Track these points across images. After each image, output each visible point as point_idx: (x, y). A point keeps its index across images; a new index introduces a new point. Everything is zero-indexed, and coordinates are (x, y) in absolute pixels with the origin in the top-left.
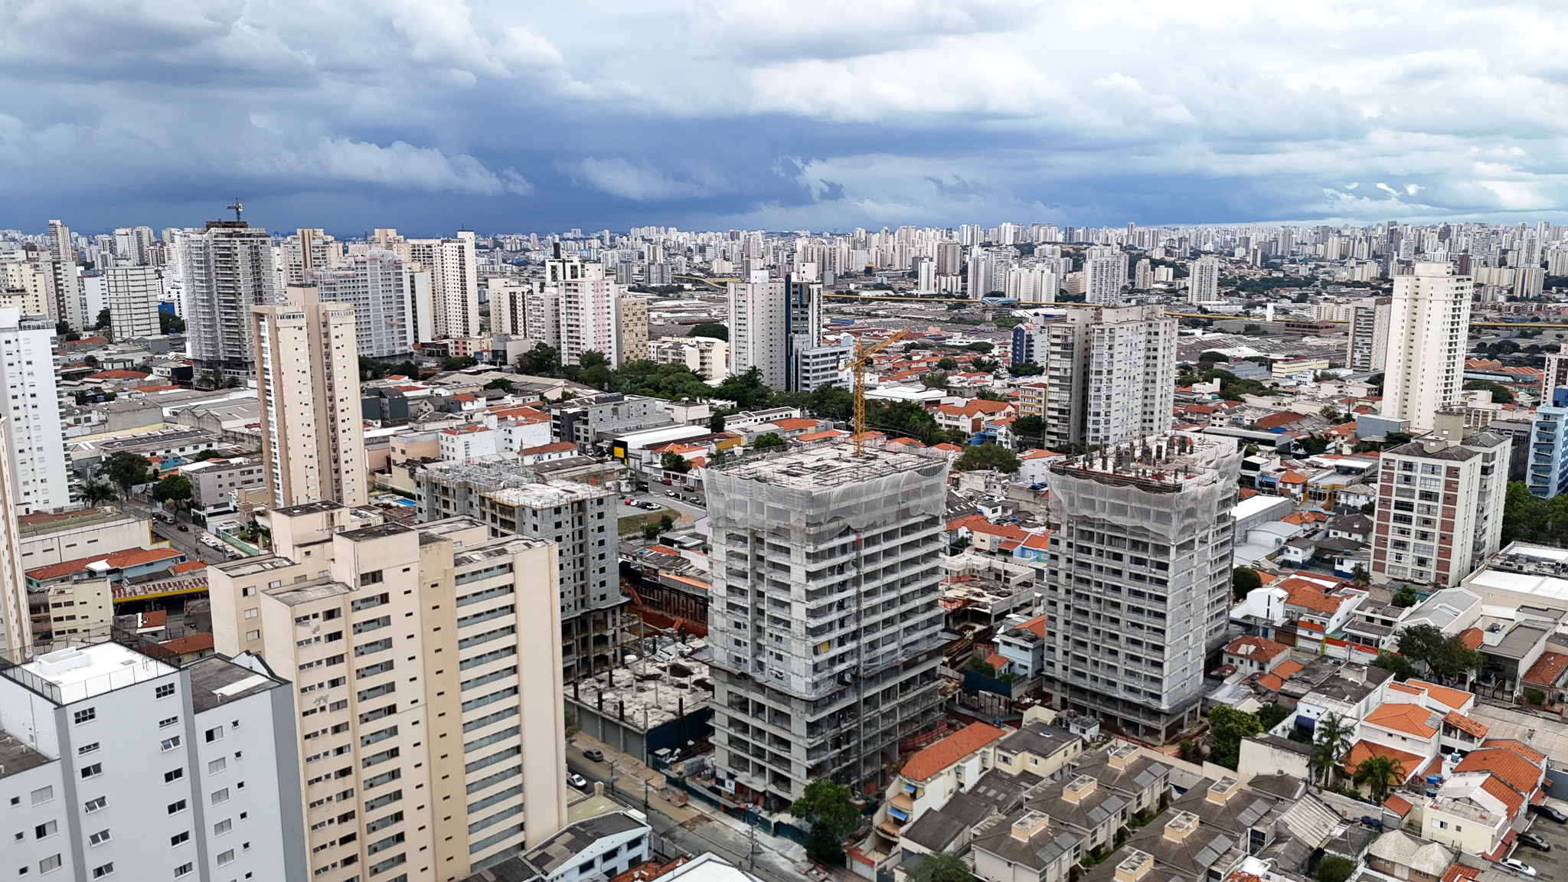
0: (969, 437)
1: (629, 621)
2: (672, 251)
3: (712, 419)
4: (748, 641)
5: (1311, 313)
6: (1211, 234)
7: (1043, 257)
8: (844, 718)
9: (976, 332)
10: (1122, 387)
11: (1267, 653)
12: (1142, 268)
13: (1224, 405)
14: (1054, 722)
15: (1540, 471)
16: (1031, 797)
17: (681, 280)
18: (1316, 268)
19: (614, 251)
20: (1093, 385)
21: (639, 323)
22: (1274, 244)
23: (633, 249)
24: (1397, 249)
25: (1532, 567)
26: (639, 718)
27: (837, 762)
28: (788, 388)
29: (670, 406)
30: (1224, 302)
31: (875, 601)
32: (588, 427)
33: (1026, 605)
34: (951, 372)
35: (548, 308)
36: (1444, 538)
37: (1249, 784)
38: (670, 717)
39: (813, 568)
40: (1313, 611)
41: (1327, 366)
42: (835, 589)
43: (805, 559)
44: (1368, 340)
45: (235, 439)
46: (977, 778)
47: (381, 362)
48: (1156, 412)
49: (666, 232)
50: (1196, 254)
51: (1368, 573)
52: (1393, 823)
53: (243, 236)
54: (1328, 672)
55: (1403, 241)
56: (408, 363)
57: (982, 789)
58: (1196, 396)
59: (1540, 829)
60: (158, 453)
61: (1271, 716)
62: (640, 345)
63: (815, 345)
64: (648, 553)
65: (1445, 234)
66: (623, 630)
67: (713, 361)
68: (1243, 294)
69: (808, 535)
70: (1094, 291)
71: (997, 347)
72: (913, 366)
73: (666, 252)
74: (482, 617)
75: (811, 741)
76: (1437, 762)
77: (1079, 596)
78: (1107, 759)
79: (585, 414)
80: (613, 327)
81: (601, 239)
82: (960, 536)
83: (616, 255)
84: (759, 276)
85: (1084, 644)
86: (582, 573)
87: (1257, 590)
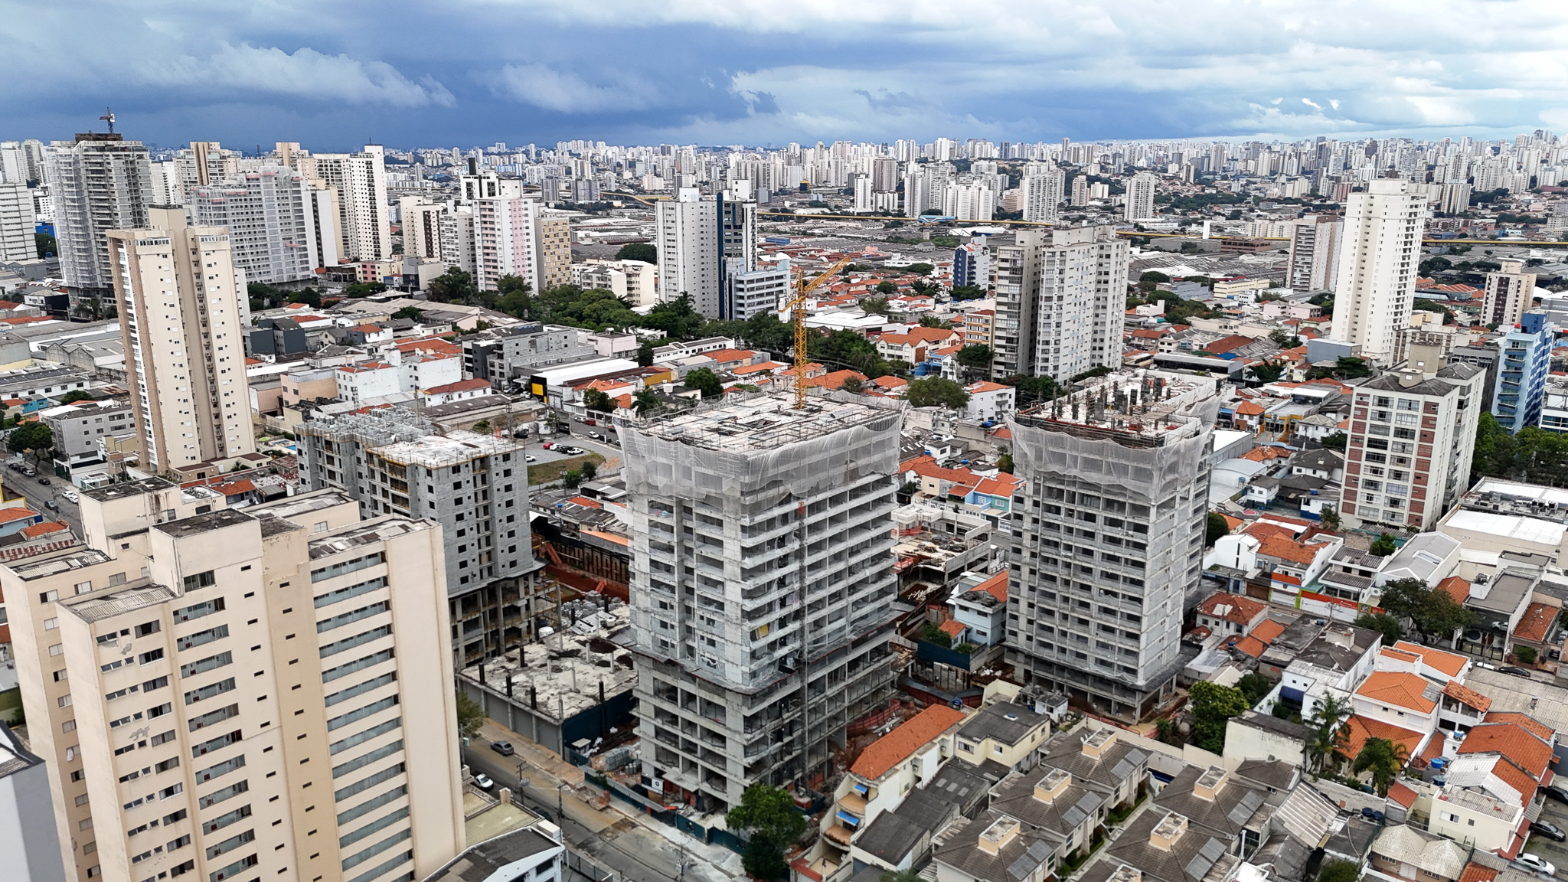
0: (913, 367)
1: (545, 588)
2: (601, 166)
3: (639, 350)
4: (676, 624)
5: (1246, 231)
6: (1143, 150)
7: (980, 174)
8: (786, 706)
9: (914, 252)
10: (1072, 314)
11: (1245, 614)
12: (1078, 185)
13: (1172, 330)
14: (1018, 700)
15: (1507, 401)
16: (997, 795)
17: (610, 197)
18: (1247, 185)
19: (540, 166)
20: (1042, 312)
21: (562, 245)
22: (1206, 160)
23: (559, 164)
24: (1326, 164)
25: (1506, 507)
26: (553, 704)
27: (778, 757)
28: (722, 316)
29: (594, 338)
30: (1160, 220)
31: (821, 574)
32: (503, 362)
33: (982, 560)
34: (891, 296)
35: (462, 228)
36: (1418, 478)
37: (1238, 772)
38: (589, 703)
39: (749, 543)
40: (1287, 562)
41: (1268, 286)
42: (775, 565)
43: (740, 533)
44: (1308, 259)
45: (111, 377)
46: (936, 769)
47: (280, 289)
48: (1107, 340)
49: (595, 146)
50: (1130, 171)
51: (1336, 514)
52: (1398, 816)
53: (116, 149)
54: (1312, 634)
55: (1332, 157)
56: (309, 290)
57: (941, 783)
58: (1141, 319)
59: (1552, 814)
60: (21, 395)
61: (1254, 688)
62: (563, 268)
63: (750, 269)
64: (568, 506)
65: (1371, 150)
66: (537, 598)
67: (641, 286)
68: (1178, 211)
69: (744, 506)
70: (1031, 209)
71: (937, 268)
72: (852, 289)
73: (595, 168)
74: (350, 618)
75: (749, 736)
76: (1438, 739)
77: (1046, 560)
78: (1080, 746)
79: (500, 347)
80: (533, 250)
81: (527, 153)
82: (907, 481)
83: (542, 170)
84: (689, 194)
85: (1050, 613)
86: (488, 538)
87: (1225, 538)
